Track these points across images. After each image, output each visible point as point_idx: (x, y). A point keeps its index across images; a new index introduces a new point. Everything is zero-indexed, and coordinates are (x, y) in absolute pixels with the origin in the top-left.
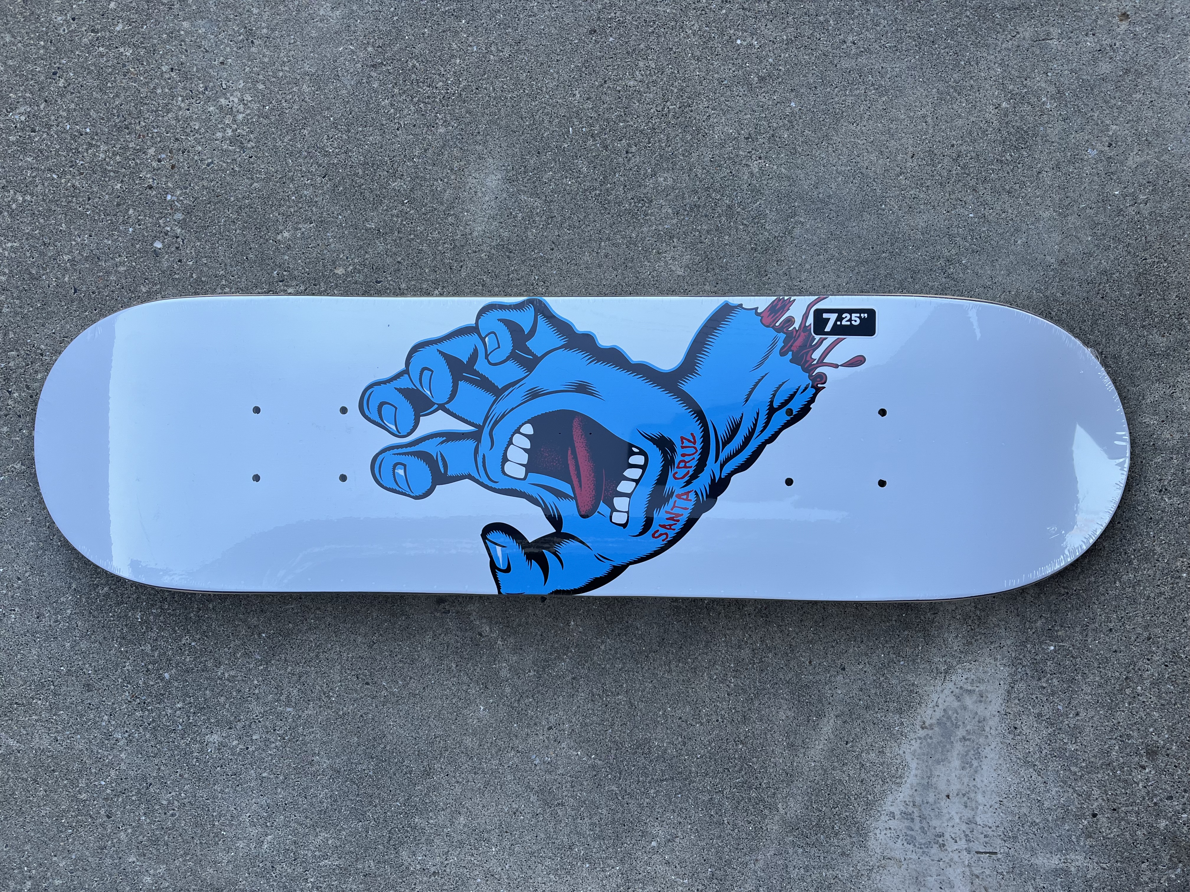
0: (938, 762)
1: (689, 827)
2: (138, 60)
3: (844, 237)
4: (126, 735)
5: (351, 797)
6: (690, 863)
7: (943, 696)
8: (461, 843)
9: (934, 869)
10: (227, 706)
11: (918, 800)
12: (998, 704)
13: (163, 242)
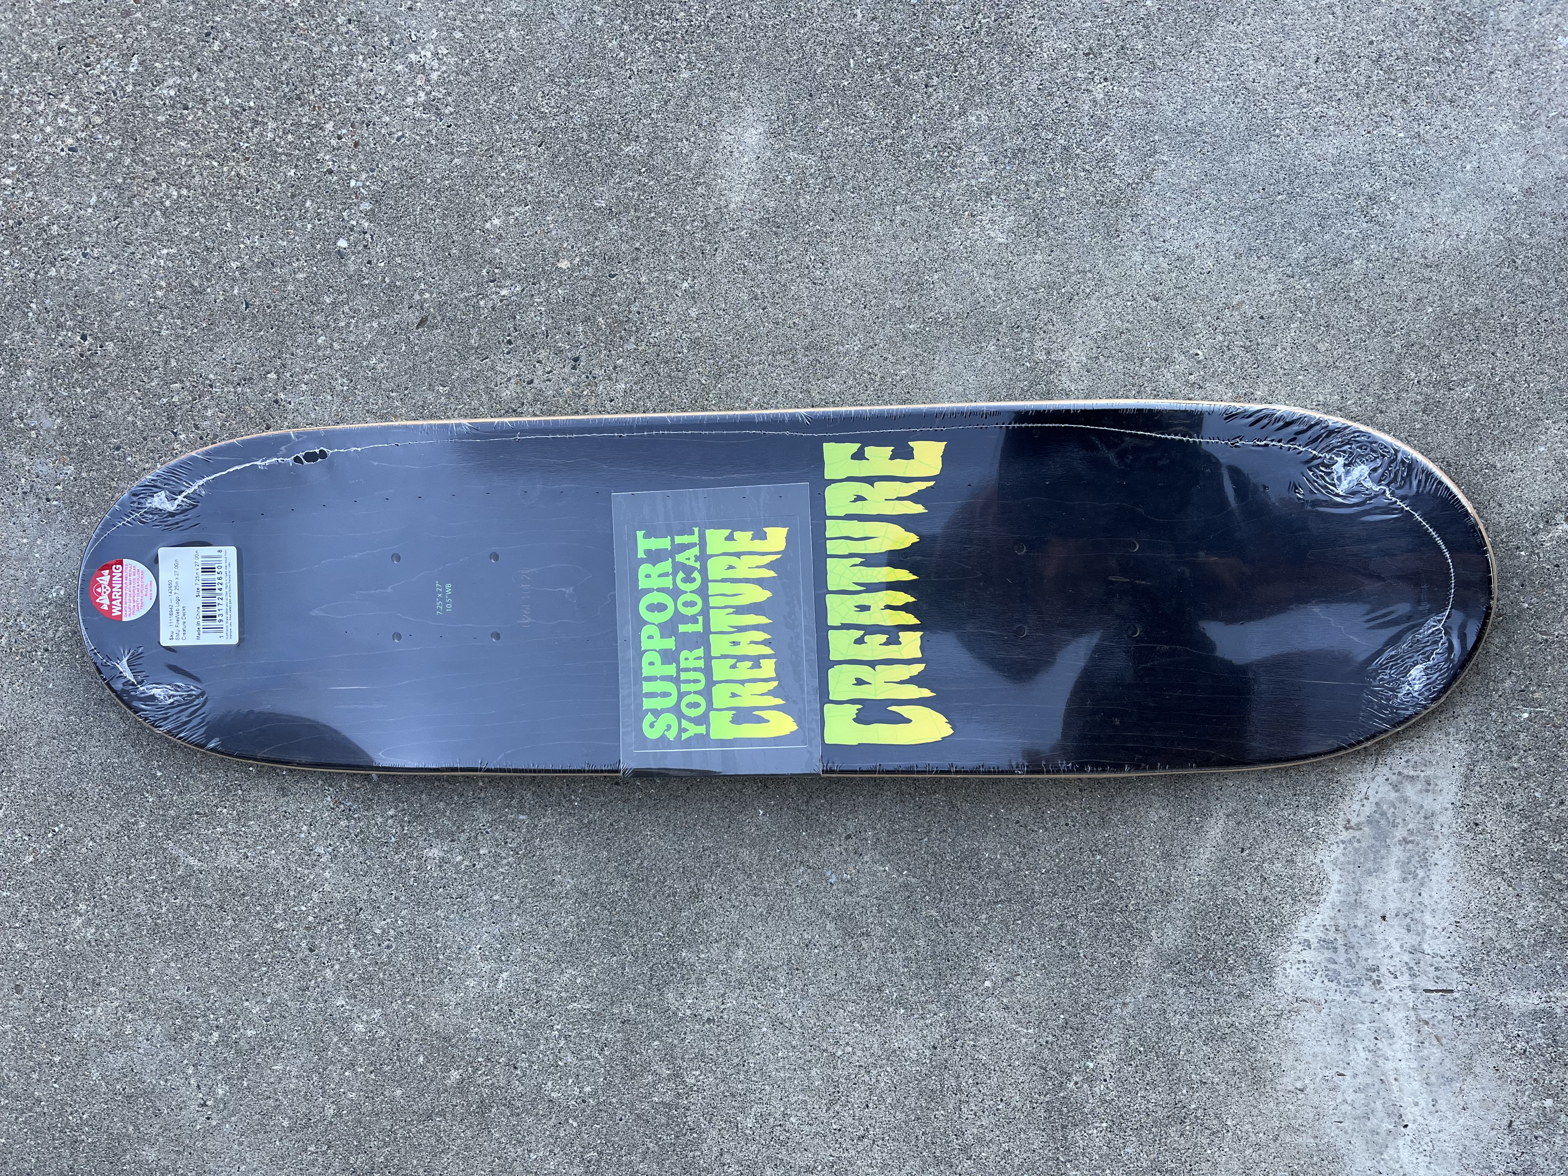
0: (1369, 873)
1: (1034, 962)
2: (308, 11)
3: (1223, 177)
4: (330, 849)
5: (602, 926)
6: (1036, 1008)
7: (1374, 785)
8: (740, 982)
9: (1365, 1014)
10: (448, 813)
11: (1342, 922)
12: (1452, 793)
13: (348, 240)
